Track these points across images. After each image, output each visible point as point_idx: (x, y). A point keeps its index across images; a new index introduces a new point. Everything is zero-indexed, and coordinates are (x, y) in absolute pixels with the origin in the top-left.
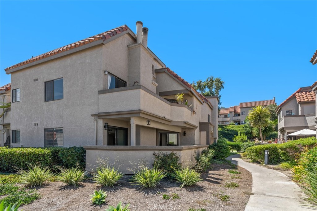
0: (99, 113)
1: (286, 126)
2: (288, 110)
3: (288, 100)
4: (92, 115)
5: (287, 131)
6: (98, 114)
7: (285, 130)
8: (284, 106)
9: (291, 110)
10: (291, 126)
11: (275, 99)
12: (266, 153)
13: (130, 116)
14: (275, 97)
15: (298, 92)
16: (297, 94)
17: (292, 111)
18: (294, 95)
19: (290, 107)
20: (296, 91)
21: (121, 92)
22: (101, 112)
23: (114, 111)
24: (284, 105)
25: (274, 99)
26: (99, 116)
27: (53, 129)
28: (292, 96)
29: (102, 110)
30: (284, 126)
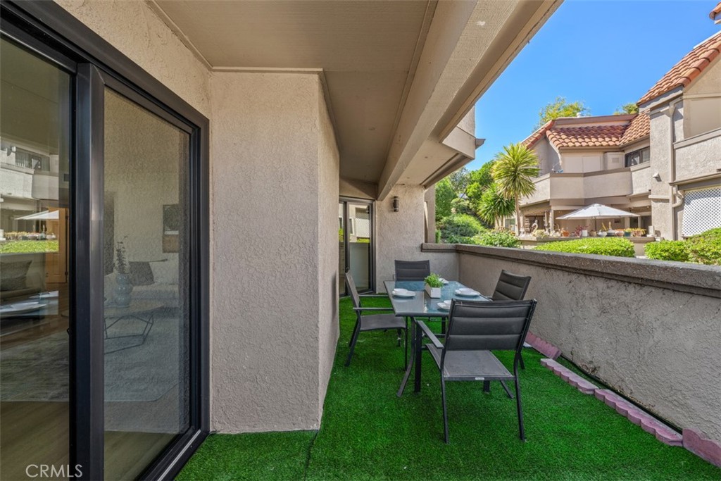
7: (550, 206)
10: (561, 197)
15: (549, 129)
28: (539, 136)
30: (549, 198)
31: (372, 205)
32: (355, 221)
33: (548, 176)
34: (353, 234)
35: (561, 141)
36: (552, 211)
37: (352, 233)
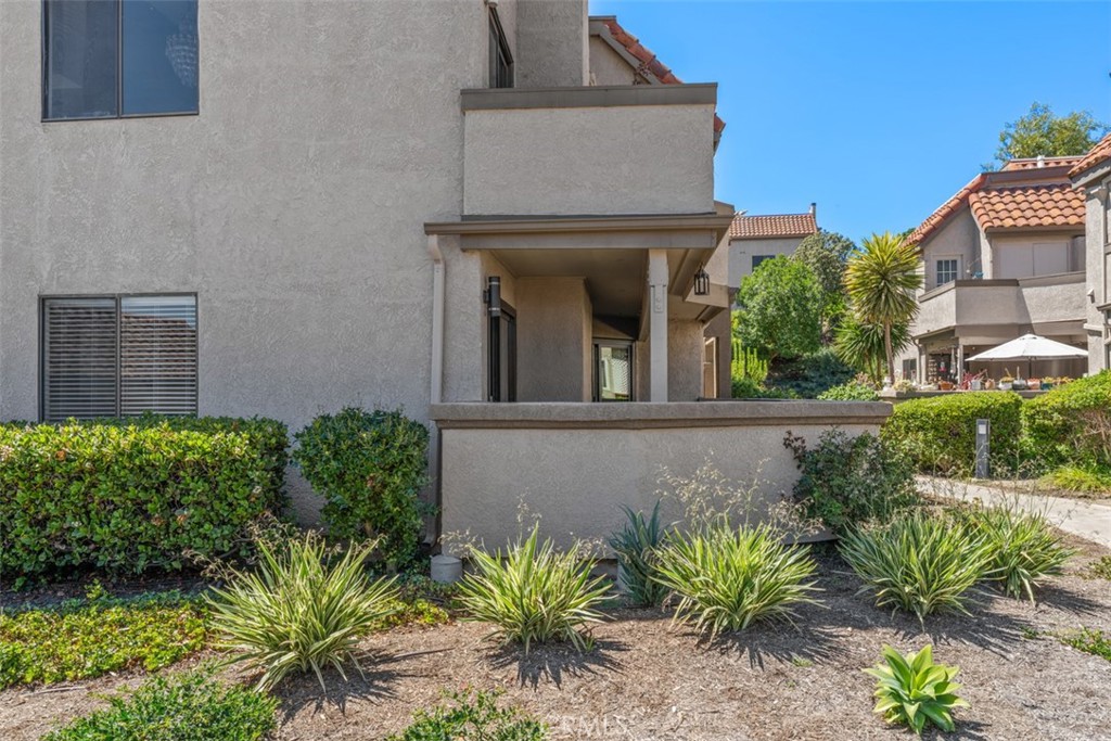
0: (464, 218)
1: (963, 323)
2: (943, 259)
3: (945, 217)
4: (430, 229)
5: (963, 341)
6: (458, 220)
7: (958, 338)
8: (933, 243)
9: (954, 258)
10: (976, 322)
11: (814, 211)
12: (982, 430)
13: (646, 247)
14: (814, 204)
15: (975, 190)
16: (973, 198)
17: (954, 262)
18: (964, 201)
19: (949, 246)
20: (969, 185)
21: (602, 110)
22: (476, 212)
23: (563, 212)
24: (933, 238)
25: (811, 212)
26: (464, 235)
27: (116, 298)
28: (957, 205)
29: (484, 200)
30: (955, 324)
31: (631, 346)
32: (610, 366)
33: (952, 284)
34: (608, 388)
35: (992, 214)
36: (961, 347)
37: (605, 386)
